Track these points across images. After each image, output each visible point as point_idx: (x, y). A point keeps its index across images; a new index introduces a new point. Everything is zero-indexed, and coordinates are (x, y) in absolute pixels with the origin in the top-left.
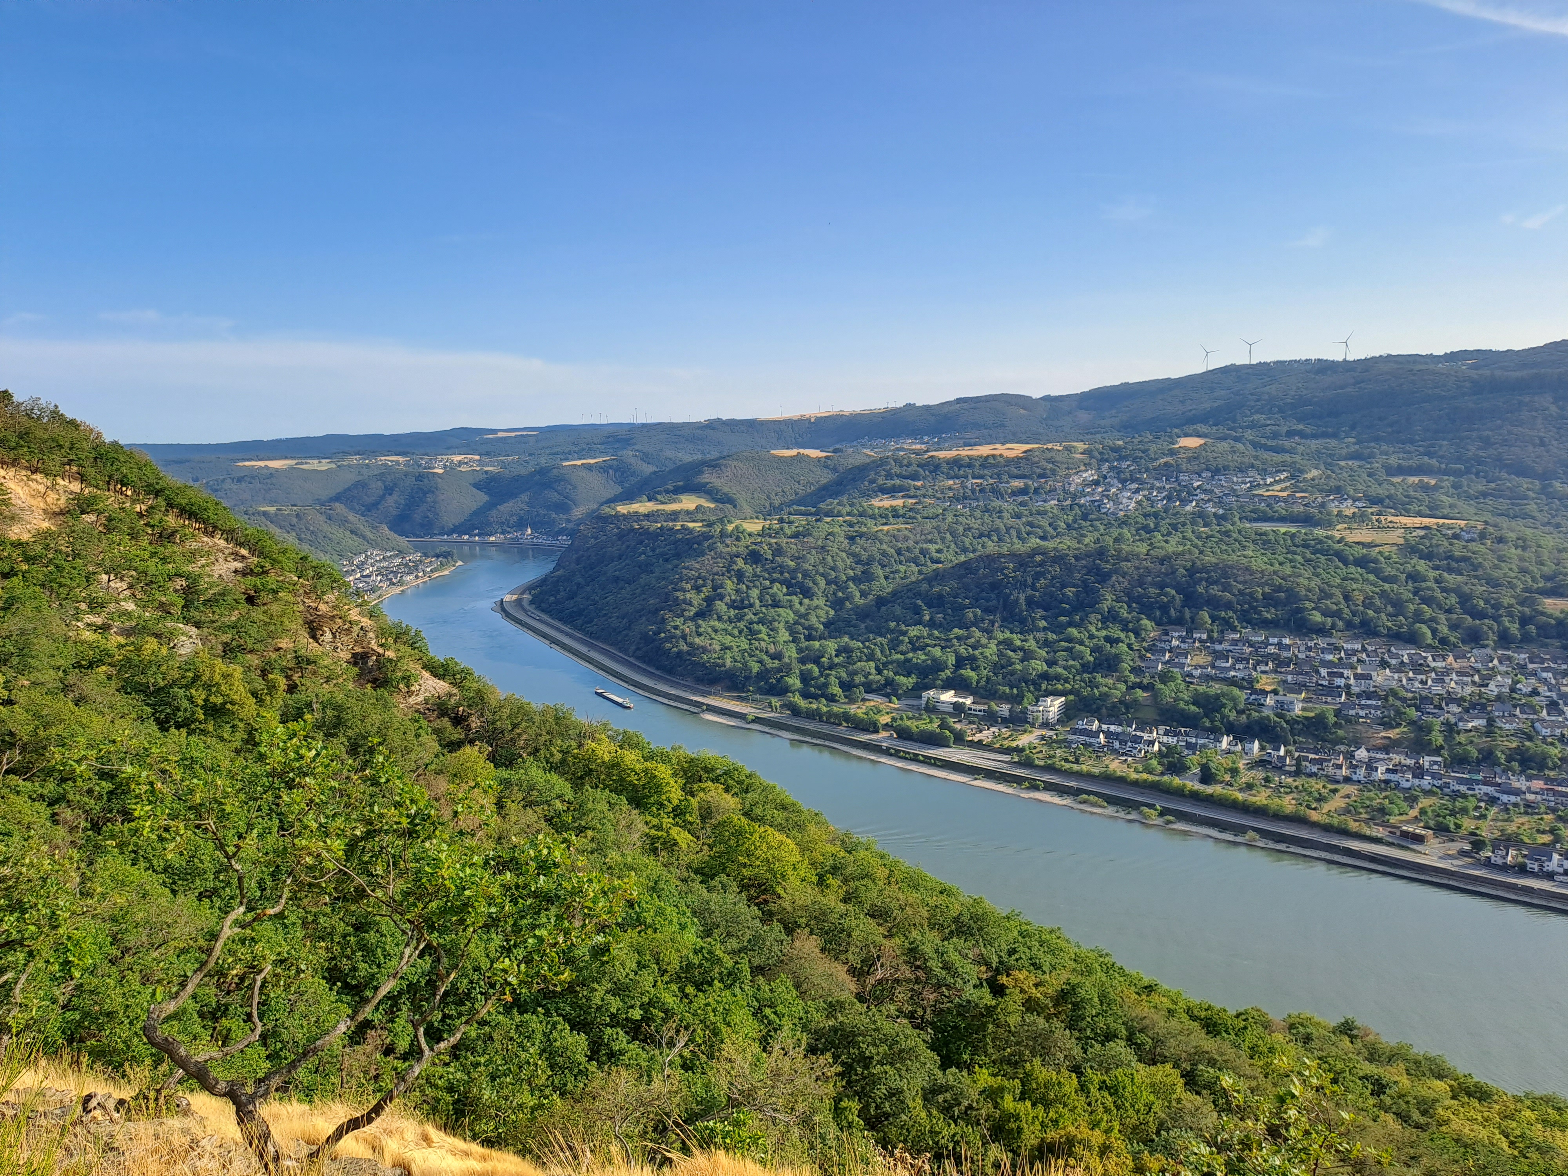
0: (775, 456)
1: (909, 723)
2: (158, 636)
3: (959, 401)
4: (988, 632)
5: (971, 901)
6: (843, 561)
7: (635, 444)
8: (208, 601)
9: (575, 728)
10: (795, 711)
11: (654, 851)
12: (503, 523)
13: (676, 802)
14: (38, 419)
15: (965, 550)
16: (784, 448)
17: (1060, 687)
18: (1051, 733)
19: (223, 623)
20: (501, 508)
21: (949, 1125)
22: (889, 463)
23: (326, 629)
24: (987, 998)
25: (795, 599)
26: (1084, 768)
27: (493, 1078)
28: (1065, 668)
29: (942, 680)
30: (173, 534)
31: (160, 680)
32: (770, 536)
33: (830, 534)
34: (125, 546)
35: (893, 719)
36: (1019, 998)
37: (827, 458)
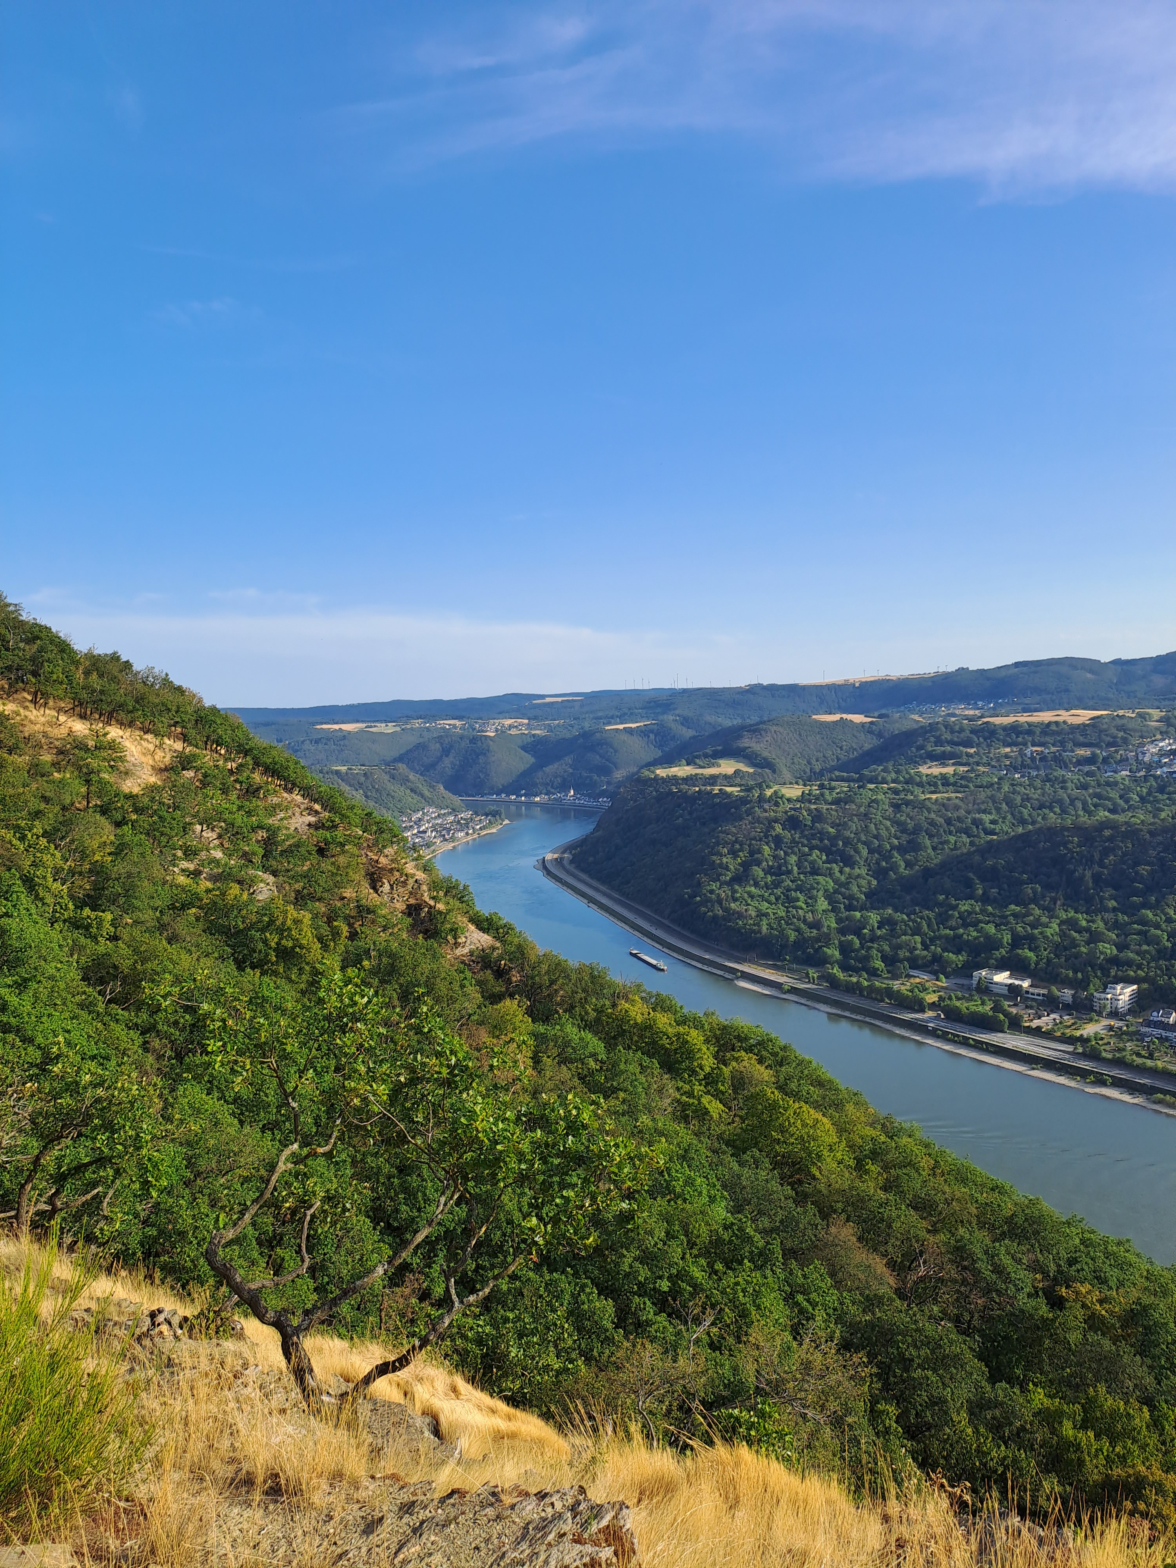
0: (816, 721)
1: (958, 1004)
2: (240, 882)
3: (1017, 665)
4: (1050, 911)
5: (1027, 1202)
6: (887, 829)
7: (675, 709)
8: (285, 851)
9: (609, 987)
10: (834, 984)
11: (685, 1119)
12: (548, 784)
13: (708, 1069)
14: (152, 685)
15: (1023, 822)
16: (826, 713)
17: (1132, 973)
18: (1121, 1024)
19: (297, 872)
20: (547, 769)
21: (999, 1448)
22: (938, 729)
23: (385, 881)
24: (1044, 1310)
25: (836, 868)
26: (1160, 1064)
27: (521, 1336)
28: (1138, 954)
29: (996, 960)
30: (258, 789)
31: (240, 923)
32: (810, 802)
33: (873, 801)
34: (216, 800)
35: (940, 997)
36: (1080, 1313)
37: (871, 723)
